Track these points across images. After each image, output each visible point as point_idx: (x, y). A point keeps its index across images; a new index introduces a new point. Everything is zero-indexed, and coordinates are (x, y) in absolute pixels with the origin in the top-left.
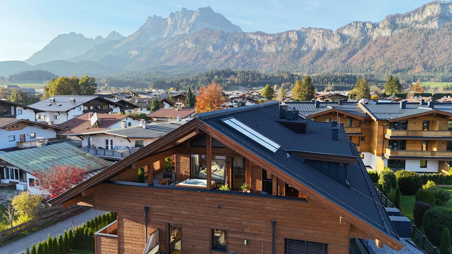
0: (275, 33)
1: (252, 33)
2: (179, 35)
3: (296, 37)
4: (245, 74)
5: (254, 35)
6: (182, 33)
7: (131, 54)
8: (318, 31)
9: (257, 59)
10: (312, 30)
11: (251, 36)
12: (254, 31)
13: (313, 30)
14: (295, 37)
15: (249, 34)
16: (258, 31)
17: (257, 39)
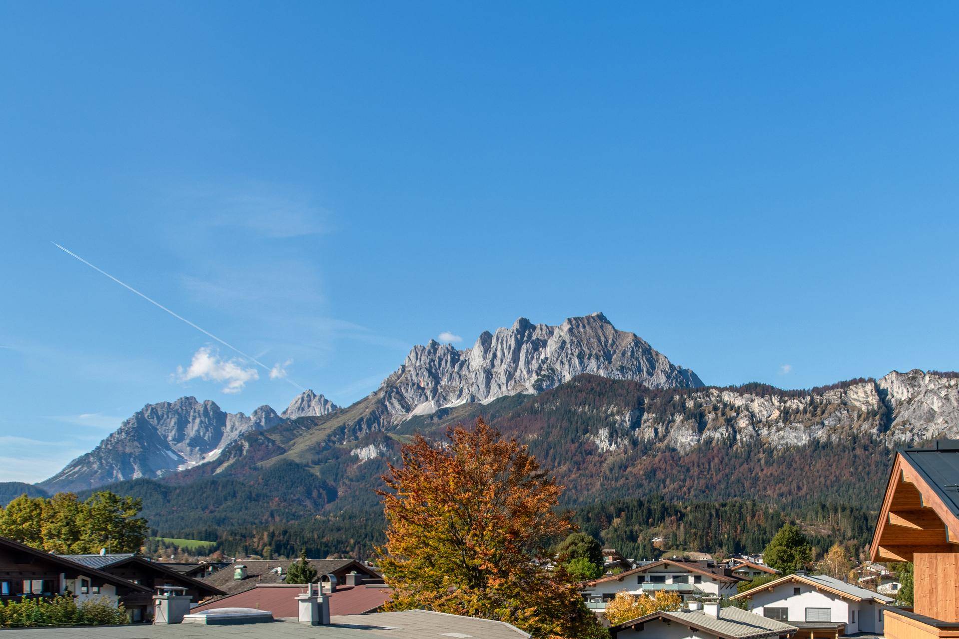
0: (806, 390)
1: (732, 389)
2: (505, 398)
3: (874, 401)
4: (711, 515)
5: (741, 395)
6: (513, 393)
7: (356, 458)
8: (944, 381)
9: (751, 471)
10: (923, 378)
11: (727, 397)
12: (738, 384)
13: (927, 378)
14: (870, 399)
15: (724, 393)
16: (752, 382)
17: (747, 408)
